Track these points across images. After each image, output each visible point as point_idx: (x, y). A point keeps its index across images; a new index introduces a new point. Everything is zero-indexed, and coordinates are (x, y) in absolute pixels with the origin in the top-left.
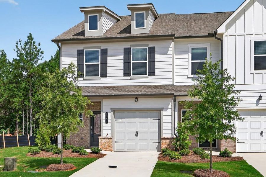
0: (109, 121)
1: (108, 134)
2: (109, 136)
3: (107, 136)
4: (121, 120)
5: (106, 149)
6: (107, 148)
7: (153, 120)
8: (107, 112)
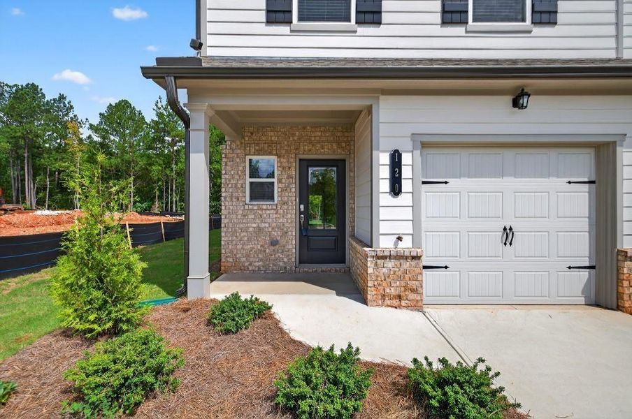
0: (406, 185)
1: (400, 239)
2: (406, 243)
3: (396, 244)
4: (446, 183)
5: (396, 302)
6: (400, 297)
7: (570, 182)
8: (396, 151)
